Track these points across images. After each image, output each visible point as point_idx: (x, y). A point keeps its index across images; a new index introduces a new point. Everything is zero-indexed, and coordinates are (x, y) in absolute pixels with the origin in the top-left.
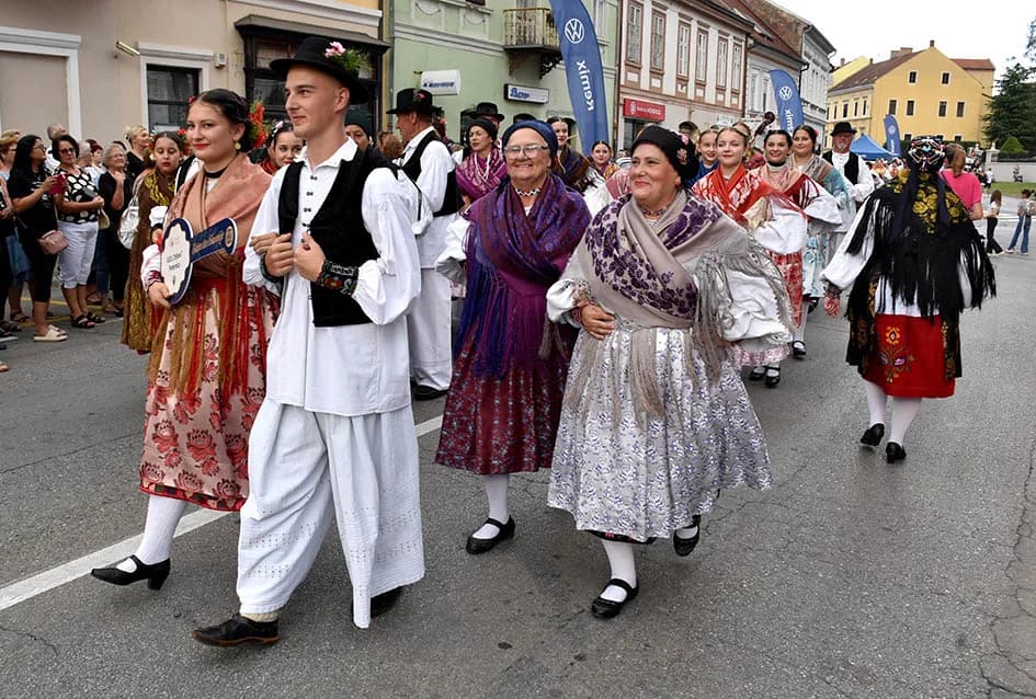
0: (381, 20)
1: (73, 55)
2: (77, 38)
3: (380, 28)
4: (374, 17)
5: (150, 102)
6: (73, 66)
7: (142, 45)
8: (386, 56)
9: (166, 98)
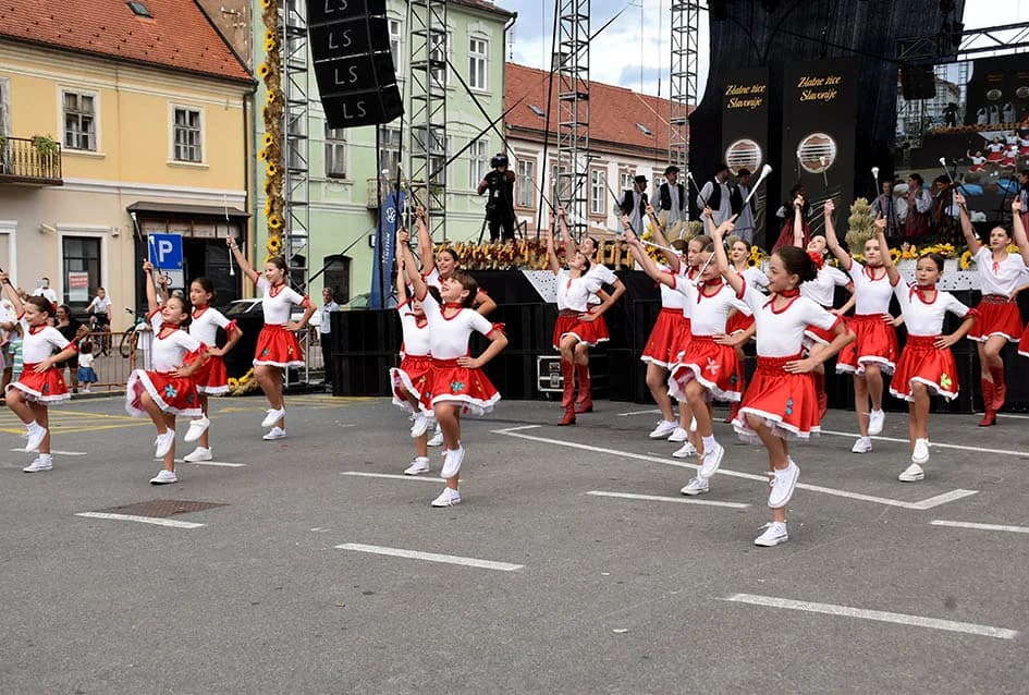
0: (246, 197)
1: (13, 233)
2: (15, 223)
3: (246, 202)
4: (242, 196)
5: (64, 258)
6: (13, 238)
7: (58, 225)
8: (250, 220)
9: (81, 256)
